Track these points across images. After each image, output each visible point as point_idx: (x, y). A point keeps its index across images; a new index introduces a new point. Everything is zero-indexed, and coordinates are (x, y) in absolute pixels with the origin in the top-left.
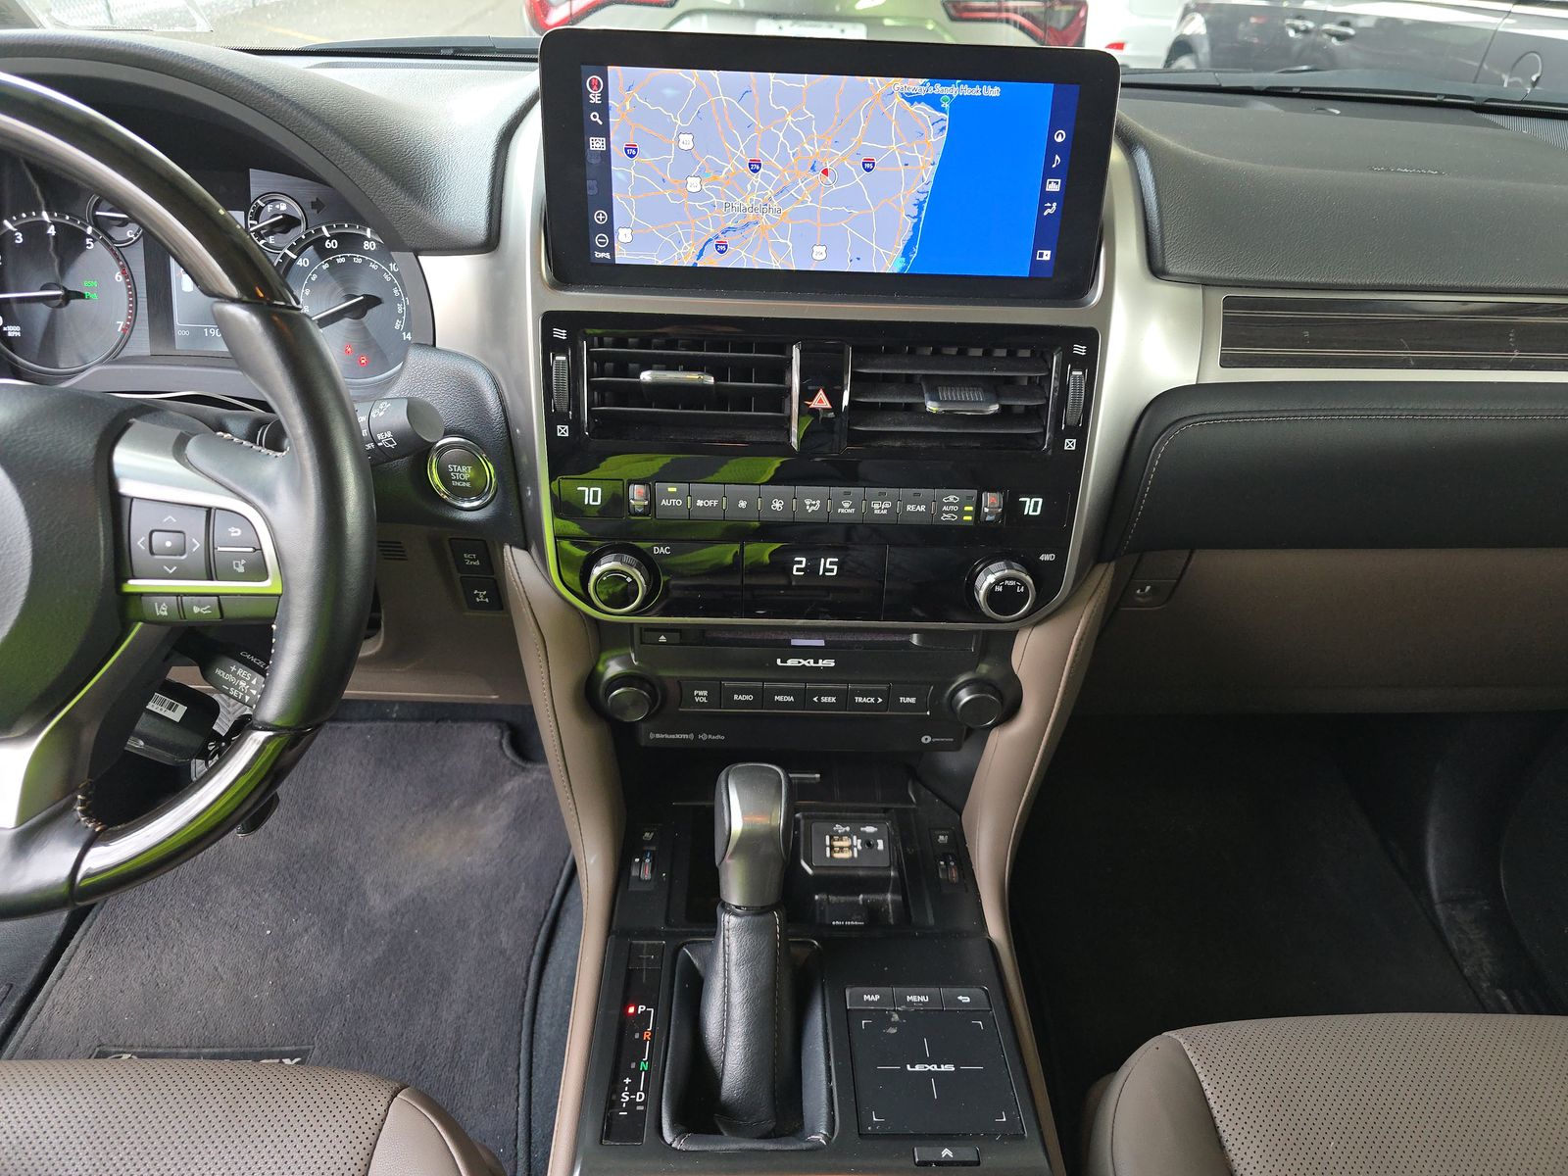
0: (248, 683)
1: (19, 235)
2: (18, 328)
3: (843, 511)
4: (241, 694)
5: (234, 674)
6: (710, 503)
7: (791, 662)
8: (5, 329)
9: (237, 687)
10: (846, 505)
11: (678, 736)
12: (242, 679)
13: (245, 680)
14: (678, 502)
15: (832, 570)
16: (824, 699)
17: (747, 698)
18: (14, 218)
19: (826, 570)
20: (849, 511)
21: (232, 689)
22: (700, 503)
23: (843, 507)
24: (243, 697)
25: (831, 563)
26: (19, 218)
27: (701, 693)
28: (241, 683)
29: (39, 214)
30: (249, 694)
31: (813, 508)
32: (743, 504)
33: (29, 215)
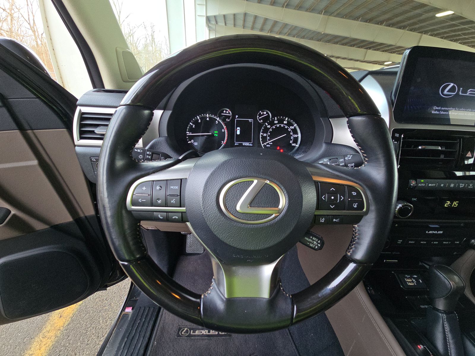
0: (317, 242)
1: (200, 120)
2: (197, 143)
3: (470, 187)
4: (314, 246)
5: (312, 239)
6: (433, 185)
7: (430, 232)
8: (194, 143)
9: (313, 243)
10: (471, 185)
11: (386, 253)
12: (315, 241)
13: (316, 241)
14: (423, 185)
15: (456, 205)
16: (435, 243)
17: (413, 242)
18: (200, 116)
19: (455, 205)
20: (471, 187)
21: (311, 244)
22: (430, 185)
23: (470, 186)
24: (315, 247)
25: (457, 203)
26: (201, 115)
27: (400, 241)
28: (314, 242)
29: (206, 115)
30: (317, 246)
31: (462, 186)
32: (442, 185)
33: (204, 115)
